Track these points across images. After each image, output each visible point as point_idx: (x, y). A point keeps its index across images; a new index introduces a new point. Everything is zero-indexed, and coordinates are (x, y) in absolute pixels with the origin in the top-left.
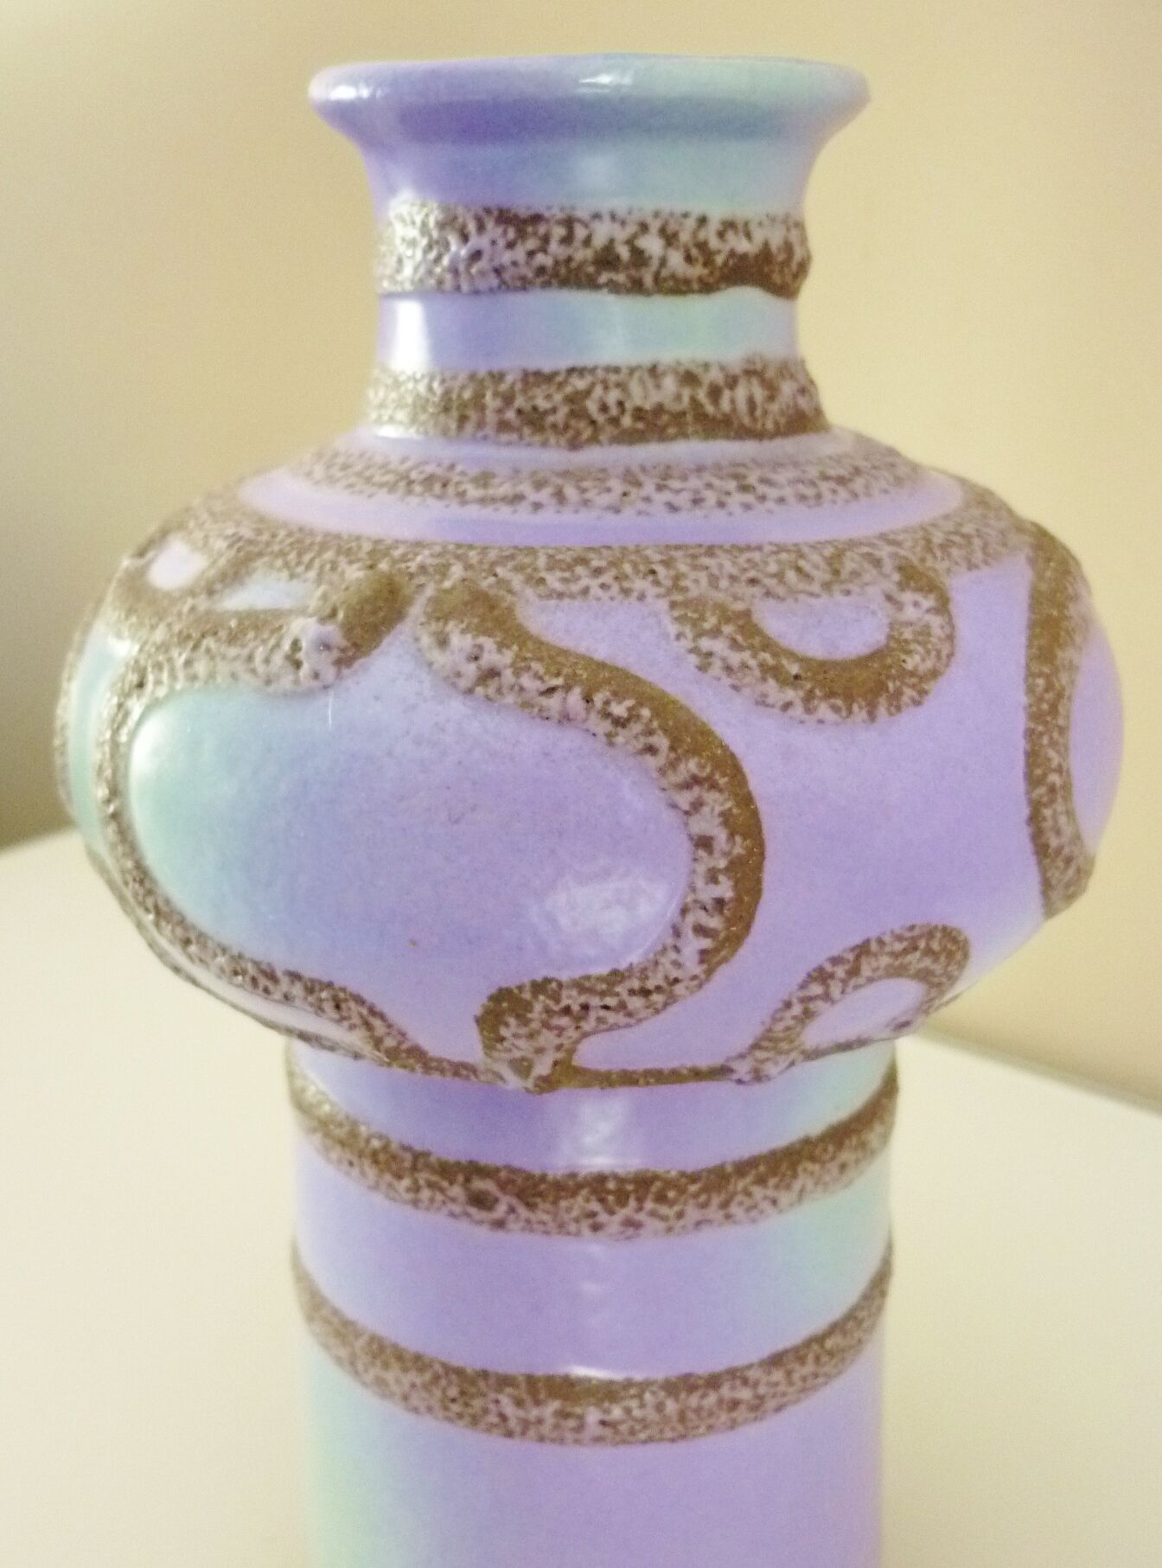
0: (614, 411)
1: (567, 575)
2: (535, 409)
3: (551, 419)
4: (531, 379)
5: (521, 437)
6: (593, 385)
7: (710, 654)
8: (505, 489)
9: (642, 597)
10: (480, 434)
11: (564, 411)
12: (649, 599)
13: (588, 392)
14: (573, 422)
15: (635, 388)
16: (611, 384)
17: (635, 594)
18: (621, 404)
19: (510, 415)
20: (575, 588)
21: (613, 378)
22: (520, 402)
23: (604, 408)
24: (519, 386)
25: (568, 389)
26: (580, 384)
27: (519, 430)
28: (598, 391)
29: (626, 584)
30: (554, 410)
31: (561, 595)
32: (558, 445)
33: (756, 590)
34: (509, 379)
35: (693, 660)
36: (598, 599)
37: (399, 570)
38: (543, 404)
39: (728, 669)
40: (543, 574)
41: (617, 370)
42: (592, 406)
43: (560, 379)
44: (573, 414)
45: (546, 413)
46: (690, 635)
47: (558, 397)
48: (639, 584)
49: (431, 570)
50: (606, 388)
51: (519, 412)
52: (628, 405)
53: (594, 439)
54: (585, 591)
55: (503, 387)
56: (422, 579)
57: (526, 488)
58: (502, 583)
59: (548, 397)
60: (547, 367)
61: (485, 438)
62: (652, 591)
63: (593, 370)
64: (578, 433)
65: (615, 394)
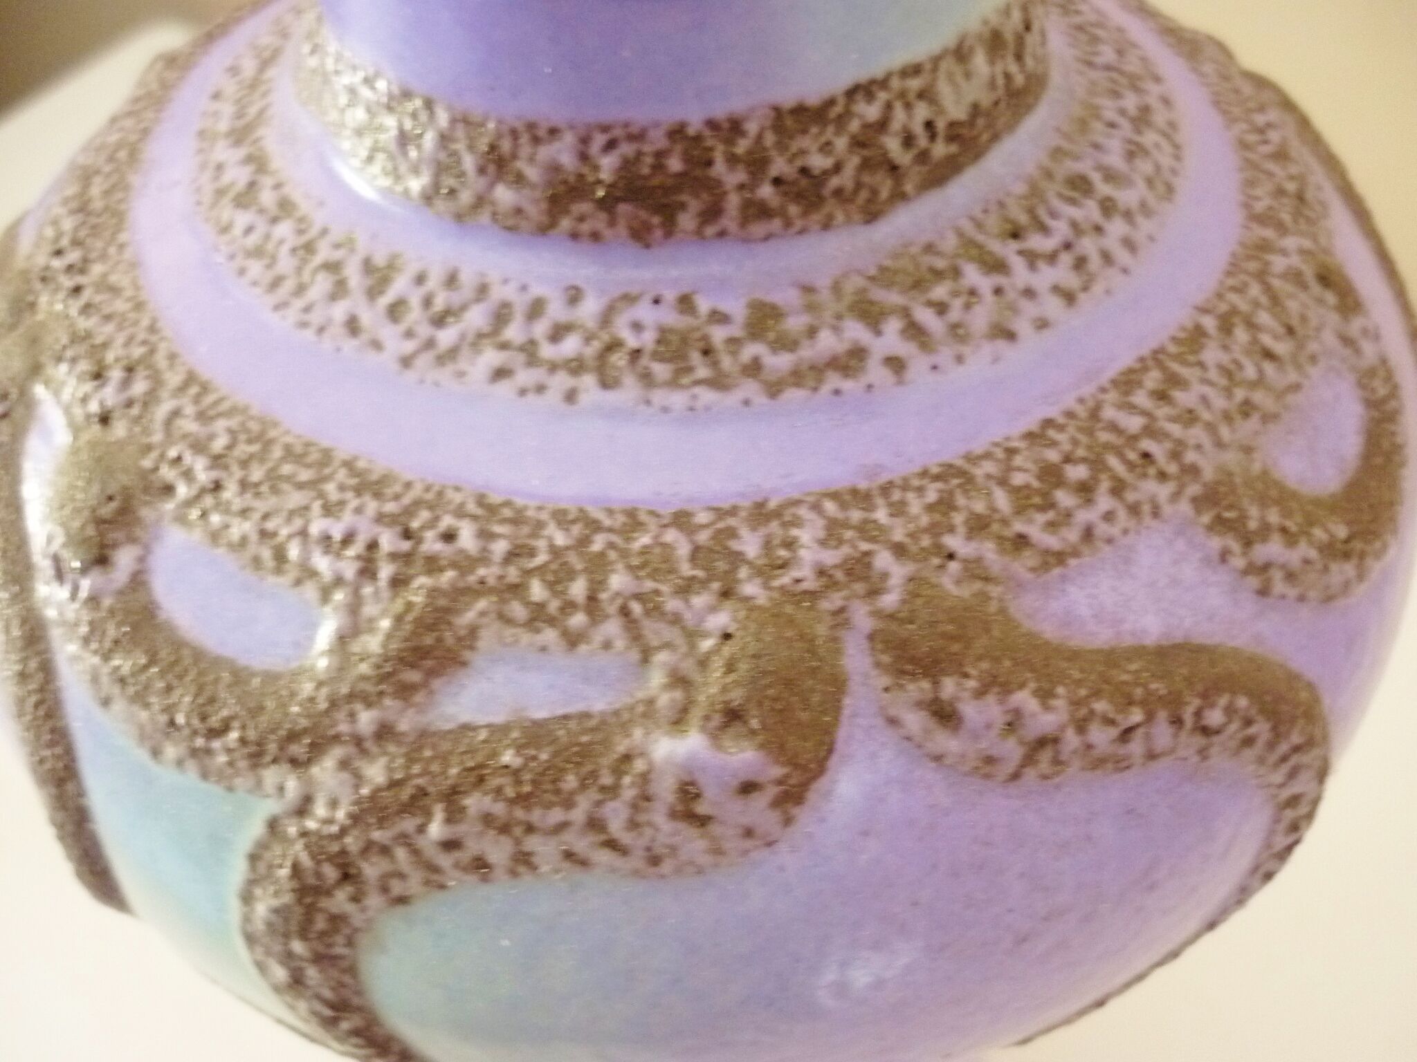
0: (922, 141)
1: (1050, 515)
2: (804, 171)
3: (834, 182)
4: (789, 122)
5: (788, 224)
6: (889, 106)
7: (1266, 567)
9: (1156, 513)
10: (710, 230)
11: (854, 161)
12: (1167, 509)
13: (882, 125)
14: (866, 179)
15: (944, 90)
16: (911, 96)
17: (1146, 508)
18: (929, 125)
19: (766, 191)
20: (1072, 535)
21: (915, 84)
22: (779, 166)
23: (908, 140)
24: (770, 139)
25: (854, 126)
26: (871, 111)
27: (782, 213)
28: (899, 115)
29: (1131, 497)
30: (837, 168)
31: (1060, 557)
32: (849, 220)
33: (1254, 422)
34: (752, 128)
35: (1253, 582)
36: (1110, 541)
37: (782, 588)
38: (818, 162)
40: (1019, 527)
41: (914, 70)
42: (892, 145)
43: (838, 109)
44: (866, 165)
45: (827, 174)
46: (1235, 546)
47: (841, 143)
48: (1151, 487)
49: (839, 575)
50: (908, 106)
51: (777, 181)
52: (941, 125)
53: (899, 196)
54: (1088, 534)
55: (742, 146)
56: (834, 600)
59: (826, 148)
60: (813, 95)
61: (722, 234)
62: (1163, 491)
63: (883, 83)
64: (874, 192)
65: (922, 112)
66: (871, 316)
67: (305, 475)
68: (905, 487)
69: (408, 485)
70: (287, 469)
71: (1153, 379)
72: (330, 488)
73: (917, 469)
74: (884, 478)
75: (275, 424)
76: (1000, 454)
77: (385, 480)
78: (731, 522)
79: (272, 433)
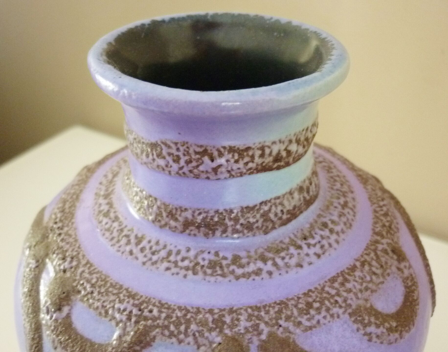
0: (280, 215)
1: (308, 316)
2: (248, 222)
3: (256, 225)
4: (245, 210)
5: (244, 235)
6: (271, 206)
7: (370, 334)
8: (252, 268)
9: (338, 317)
10: (224, 235)
11: (261, 221)
12: (342, 316)
13: (270, 210)
14: (265, 224)
15: (286, 203)
16: (277, 204)
17: (336, 315)
18: (282, 211)
19: (238, 227)
20: (314, 322)
21: (278, 201)
22: (242, 221)
23: (276, 215)
24: (240, 214)
25: (262, 211)
26: (266, 208)
27: (242, 232)
28: (273, 208)
29: (331, 312)
30: (257, 221)
31: (311, 328)
32: (260, 234)
33: (369, 292)
34: (235, 211)
35: (366, 338)
36: (325, 324)
37: (235, 332)
38: (252, 220)
39: (378, 337)
40: (299, 319)
41: (278, 198)
42: (272, 216)
43: (257, 207)
44: (265, 221)
45: (254, 223)
46: (362, 328)
47: (258, 216)
48: (335, 310)
49: (250, 329)
50: (276, 206)
51: (242, 224)
52: (285, 211)
53: (274, 228)
54: (318, 322)
55: (233, 215)
56: (249, 336)
57: (260, 264)
58: (286, 330)
59: (254, 217)
60: (251, 205)
61: (227, 236)
62: (341, 311)
63: (270, 201)
64: (267, 227)
65: (280, 208)
66: (264, 260)
67: (115, 291)
68: (270, 306)
69: (141, 296)
70: (111, 289)
71: (340, 279)
72: (121, 295)
73: (274, 302)
74: (264, 304)
75: (109, 277)
76: (296, 299)
77: (136, 294)
78: (224, 313)
79: (108, 279)
